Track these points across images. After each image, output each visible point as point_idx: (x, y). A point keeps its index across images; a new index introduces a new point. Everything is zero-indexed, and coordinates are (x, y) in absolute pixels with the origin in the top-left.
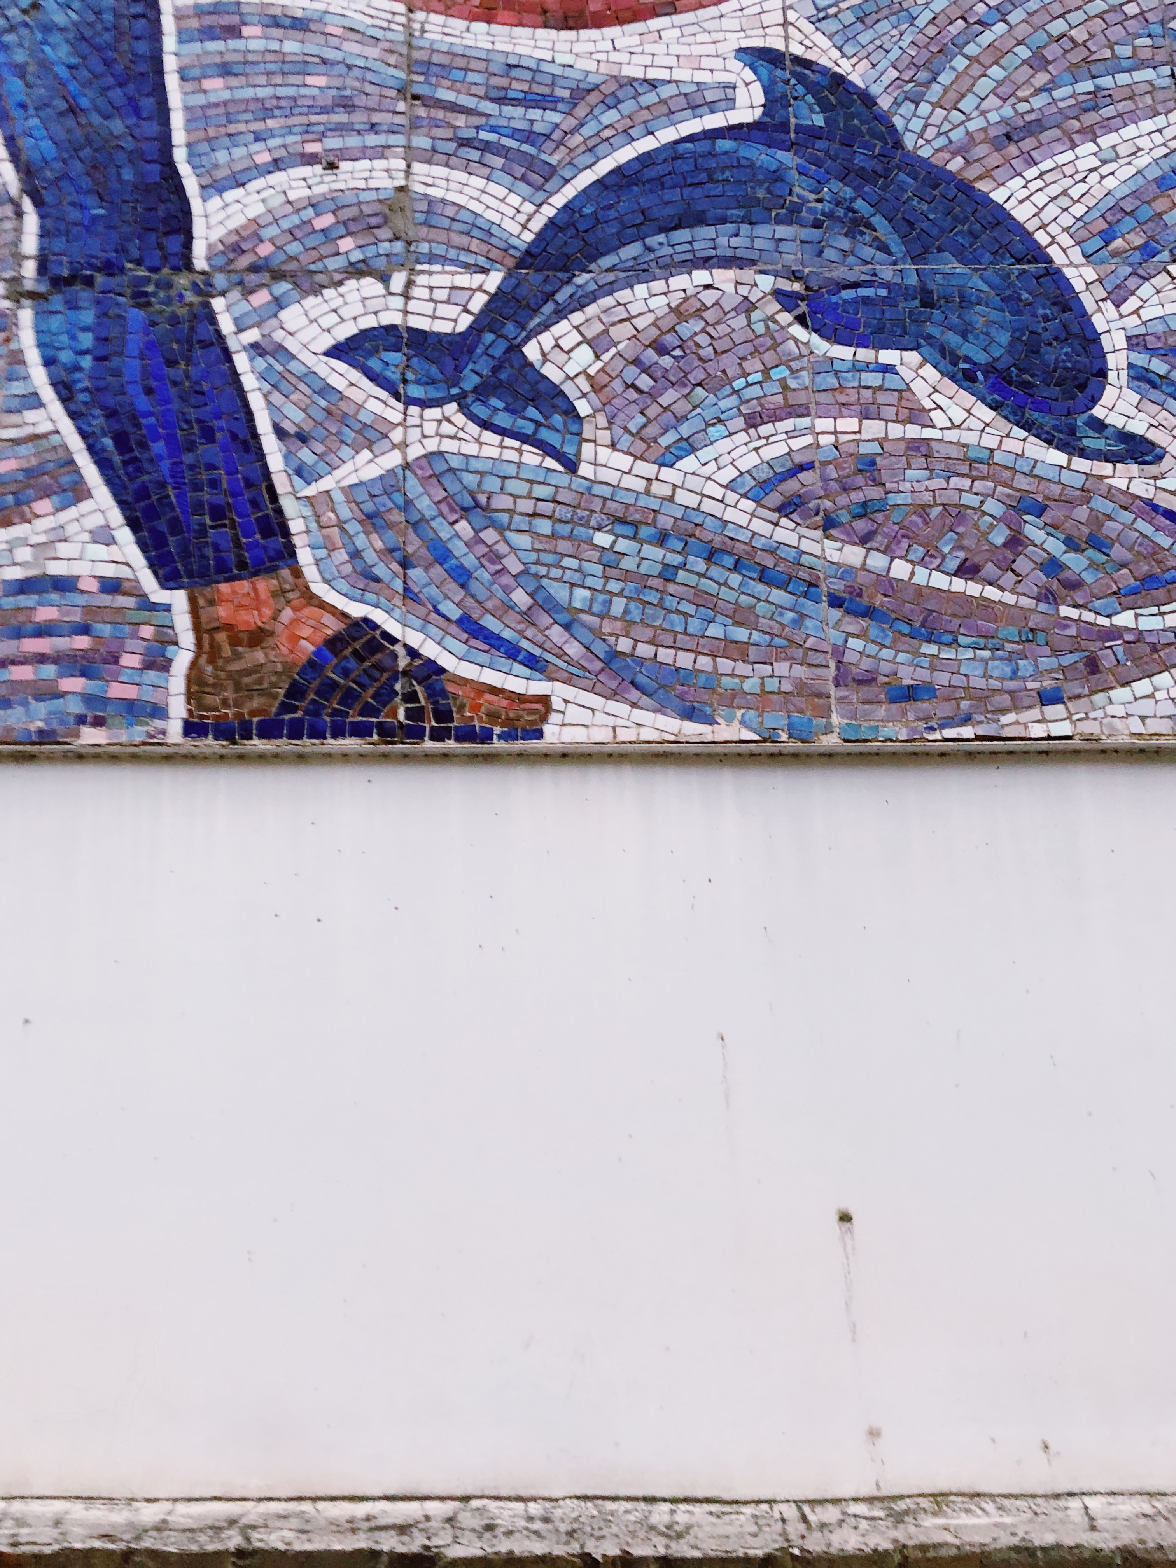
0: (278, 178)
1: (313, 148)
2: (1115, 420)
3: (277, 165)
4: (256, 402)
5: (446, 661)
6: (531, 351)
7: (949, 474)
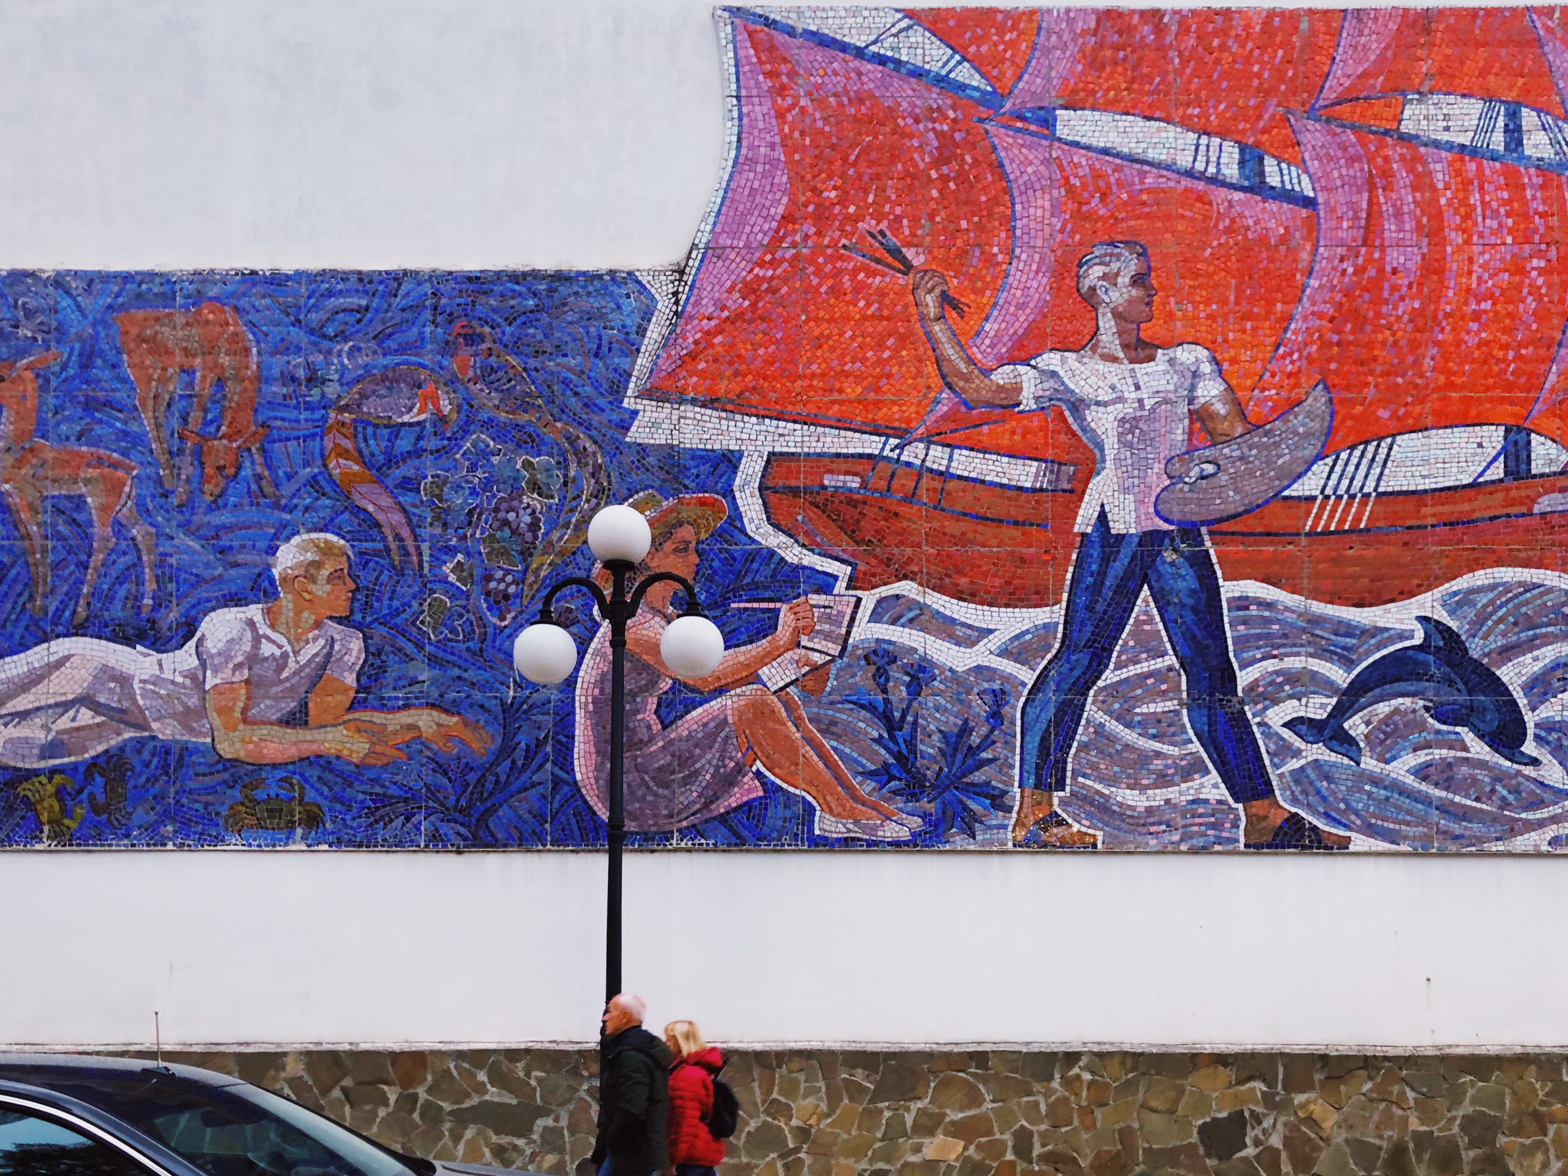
0: (1264, 663)
1: (1275, 652)
2: (1527, 752)
3: (1263, 659)
4: (1260, 742)
5: (1320, 826)
6: (1346, 725)
7: (1474, 768)
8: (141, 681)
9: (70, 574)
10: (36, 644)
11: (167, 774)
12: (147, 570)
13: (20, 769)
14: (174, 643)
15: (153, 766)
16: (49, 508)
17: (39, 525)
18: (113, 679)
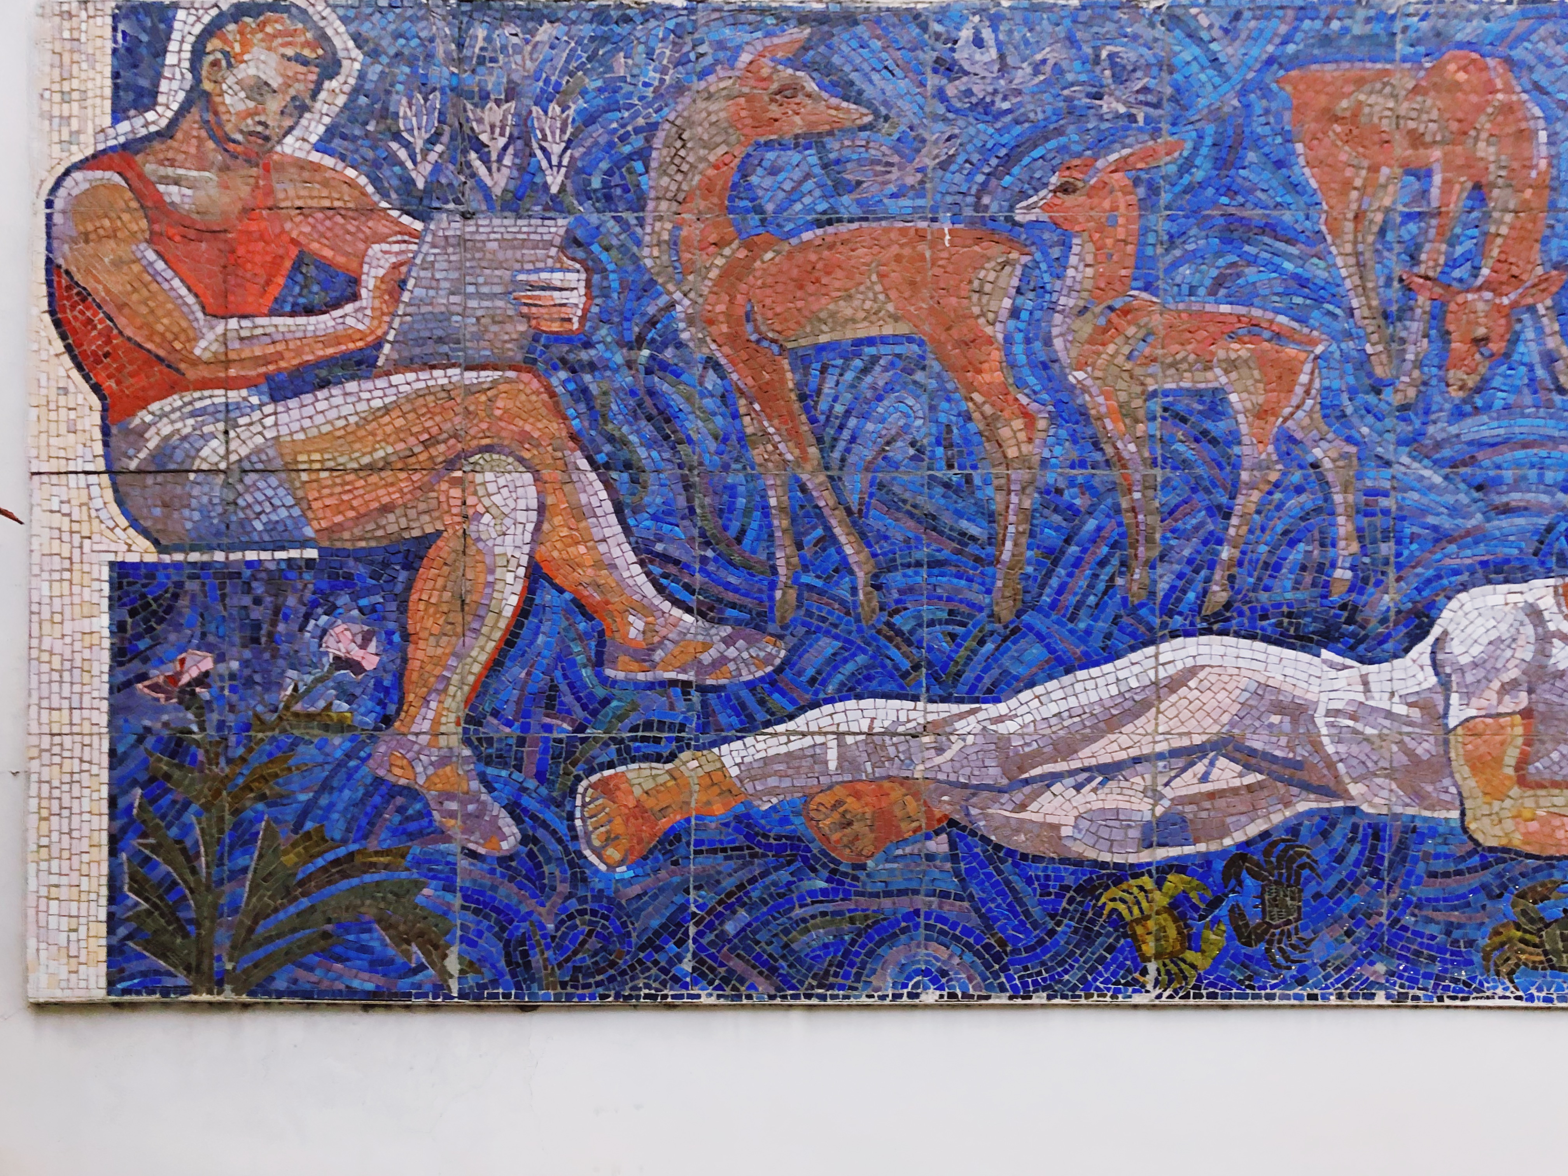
8: (1329, 713)
9: (1197, 528)
10: (1133, 649)
11: (1375, 873)
12: (1341, 520)
13: (1104, 865)
14: (1389, 646)
15: (1351, 858)
16: (1159, 412)
17: (1137, 439)
18: (1279, 708)
